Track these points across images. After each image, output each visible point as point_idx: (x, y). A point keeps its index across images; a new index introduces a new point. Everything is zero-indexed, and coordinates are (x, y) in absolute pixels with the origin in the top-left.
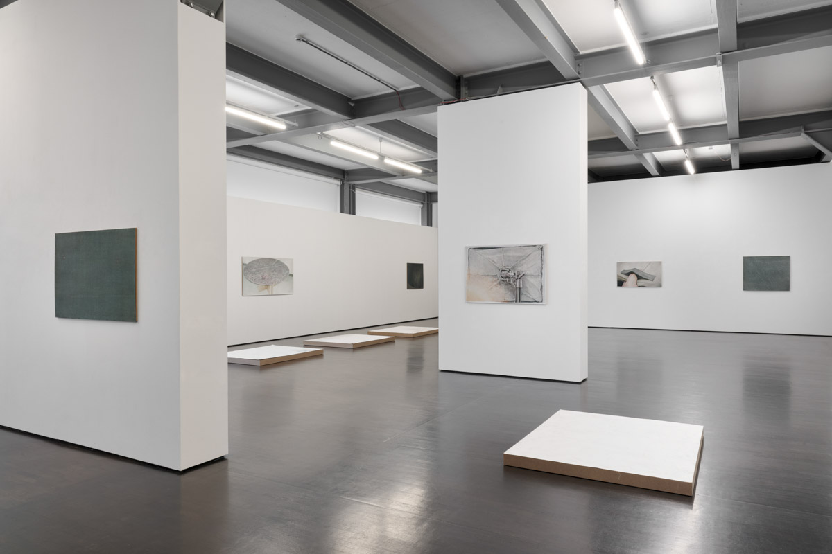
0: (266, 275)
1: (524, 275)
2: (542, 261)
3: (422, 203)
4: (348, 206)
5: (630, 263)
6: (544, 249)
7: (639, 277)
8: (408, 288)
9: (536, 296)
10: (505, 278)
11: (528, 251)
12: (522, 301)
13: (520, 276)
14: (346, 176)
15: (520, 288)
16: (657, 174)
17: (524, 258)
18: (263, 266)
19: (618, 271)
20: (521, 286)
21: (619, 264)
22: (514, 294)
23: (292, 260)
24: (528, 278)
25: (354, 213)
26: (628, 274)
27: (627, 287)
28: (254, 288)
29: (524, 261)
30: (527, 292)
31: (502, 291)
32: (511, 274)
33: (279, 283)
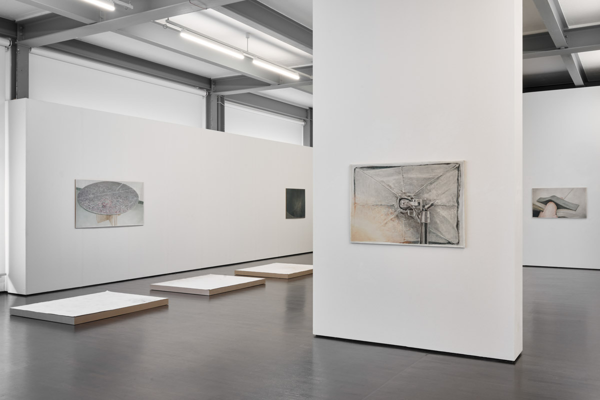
0: (108, 202)
1: (432, 205)
2: (459, 185)
3: (305, 121)
4: (216, 121)
5: (547, 190)
6: (461, 168)
7: (559, 207)
8: (287, 217)
9: (449, 235)
10: (406, 209)
11: (439, 171)
12: (430, 243)
13: (426, 207)
14: (212, 86)
15: (426, 224)
16: (582, 83)
17: (432, 181)
18: (104, 192)
19: (533, 199)
20: (429, 221)
21: (535, 191)
22: (417, 231)
23: (143, 183)
24: (439, 210)
25: (223, 130)
26: (546, 202)
27: (544, 217)
28: (92, 218)
29: (433, 186)
30: (437, 229)
31: (400, 227)
32: (414, 204)
33: (124, 211)
